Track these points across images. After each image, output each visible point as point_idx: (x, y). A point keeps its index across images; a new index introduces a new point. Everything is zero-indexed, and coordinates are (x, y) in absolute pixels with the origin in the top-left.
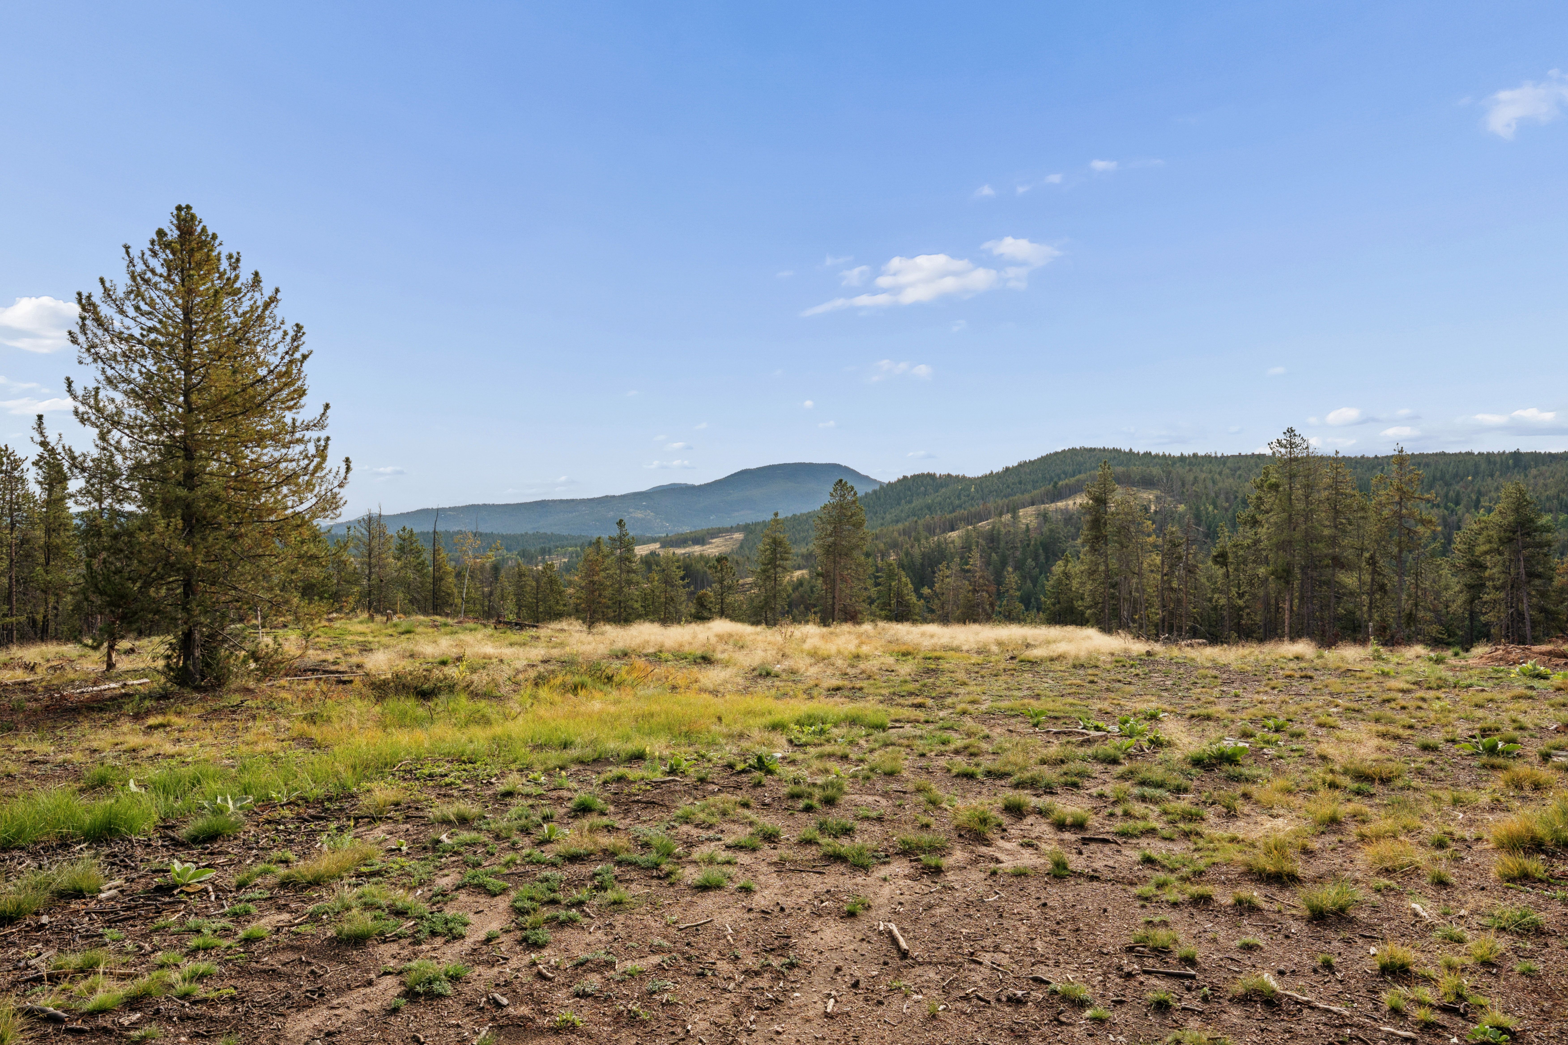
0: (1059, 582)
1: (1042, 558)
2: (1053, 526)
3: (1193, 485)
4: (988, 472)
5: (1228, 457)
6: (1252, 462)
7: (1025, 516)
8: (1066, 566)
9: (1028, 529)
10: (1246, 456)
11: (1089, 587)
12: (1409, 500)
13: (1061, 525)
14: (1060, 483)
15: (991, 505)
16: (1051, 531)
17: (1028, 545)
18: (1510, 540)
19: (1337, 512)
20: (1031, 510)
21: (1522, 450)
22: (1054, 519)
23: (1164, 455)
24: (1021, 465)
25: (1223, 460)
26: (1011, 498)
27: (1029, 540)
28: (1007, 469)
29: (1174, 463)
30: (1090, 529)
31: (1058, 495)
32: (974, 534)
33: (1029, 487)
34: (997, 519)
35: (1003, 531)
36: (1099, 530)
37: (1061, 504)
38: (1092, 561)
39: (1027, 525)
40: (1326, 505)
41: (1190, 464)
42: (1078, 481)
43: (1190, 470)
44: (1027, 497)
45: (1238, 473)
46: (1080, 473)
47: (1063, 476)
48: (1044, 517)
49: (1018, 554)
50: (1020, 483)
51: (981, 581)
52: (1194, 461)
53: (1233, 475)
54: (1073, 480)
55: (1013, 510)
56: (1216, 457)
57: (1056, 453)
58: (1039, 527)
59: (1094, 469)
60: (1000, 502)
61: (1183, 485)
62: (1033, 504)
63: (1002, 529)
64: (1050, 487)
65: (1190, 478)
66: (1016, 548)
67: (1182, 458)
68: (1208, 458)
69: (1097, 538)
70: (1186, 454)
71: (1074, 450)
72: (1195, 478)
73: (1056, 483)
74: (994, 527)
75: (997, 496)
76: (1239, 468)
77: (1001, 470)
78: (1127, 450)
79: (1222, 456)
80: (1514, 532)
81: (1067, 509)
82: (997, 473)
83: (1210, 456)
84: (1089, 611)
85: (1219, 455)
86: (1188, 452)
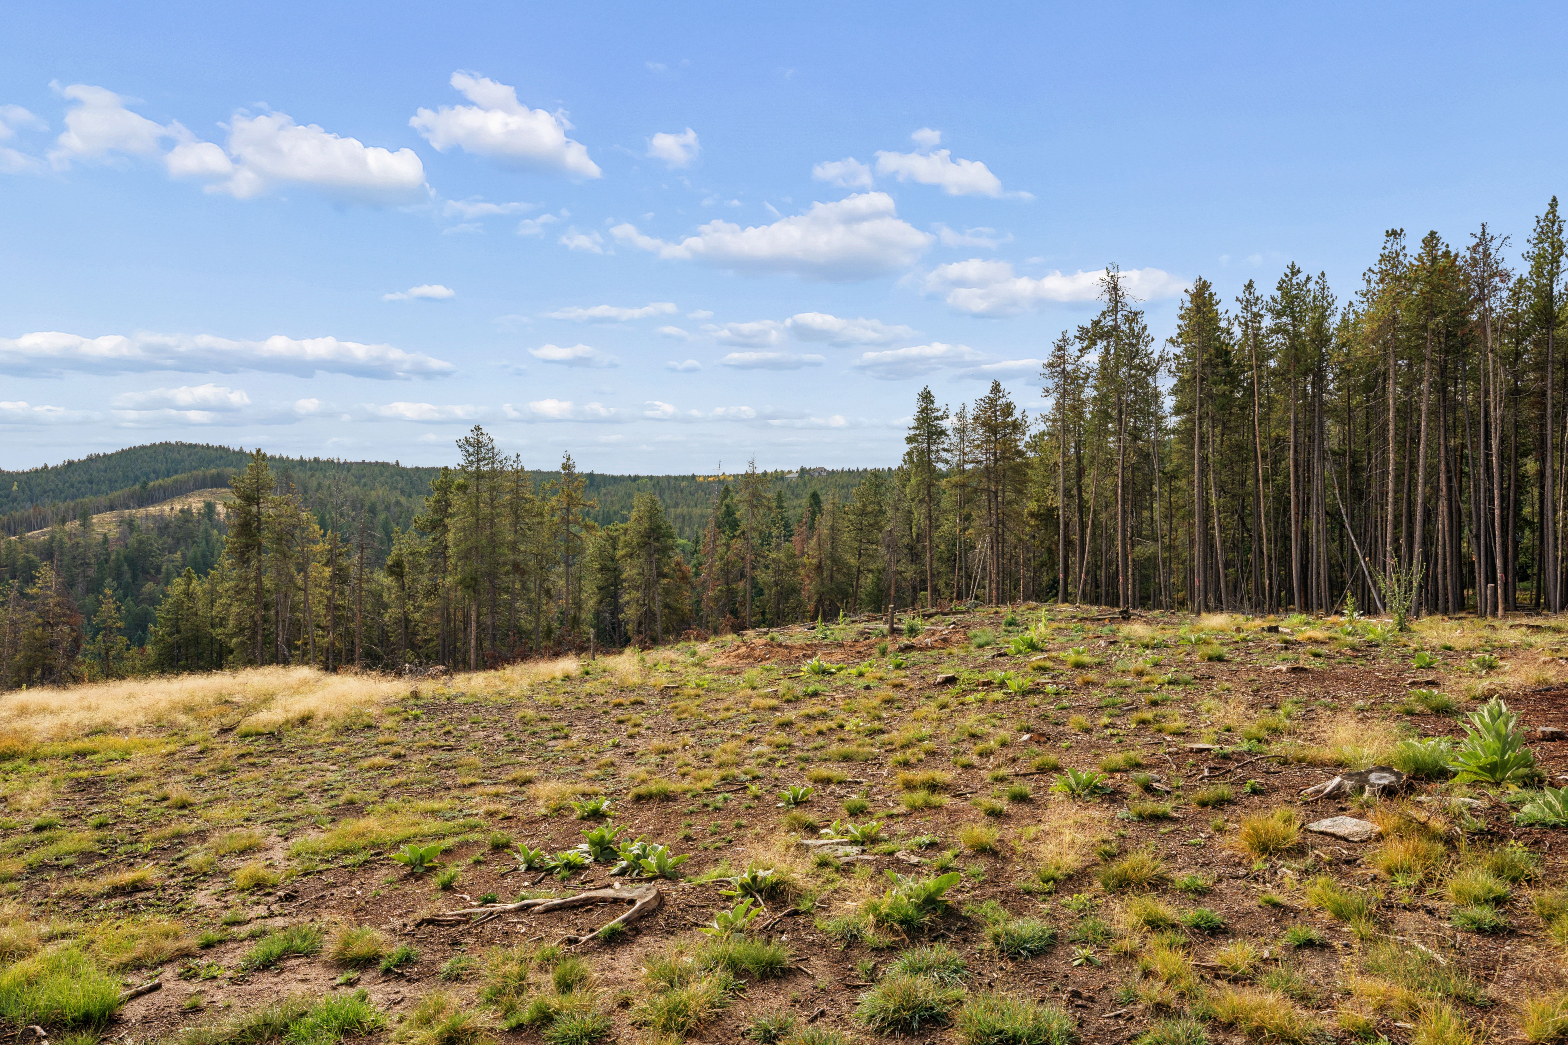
0: (179, 605)
1: (128, 577)
2: (143, 537)
3: (317, 491)
4: (40, 466)
5: (351, 464)
6: (376, 469)
7: (101, 524)
8: (189, 584)
9: (106, 540)
10: (370, 464)
11: (235, 609)
12: (575, 506)
13: (154, 535)
14: (151, 484)
15: (48, 509)
16: (140, 542)
17: (107, 561)
18: (646, 544)
19: (517, 517)
20: (109, 516)
21: (596, 472)
22: (144, 527)
23: (281, 458)
24: (90, 459)
25: (347, 467)
26: (79, 500)
27: (108, 554)
28: (70, 463)
29: (294, 467)
30: (239, 535)
31: (147, 498)
32: (20, 547)
33: (104, 487)
34: (57, 528)
35: (68, 543)
36: (252, 536)
37: (153, 510)
38: (240, 577)
39: (105, 535)
40: (508, 510)
41: (311, 469)
42: (175, 482)
43: (313, 475)
44: (103, 499)
45: (363, 480)
46: (176, 472)
47: (152, 475)
48: (131, 525)
49: (91, 572)
50: (91, 482)
51: (57, 609)
52: (316, 465)
53: (358, 483)
54: (169, 481)
55: (84, 517)
56: (339, 463)
57: (143, 448)
58: (122, 538)
59: (195, 468)
60: (62, 506)
61: (306, 492)
62: (112, 508)
63: (66, 540)
64: (137, 487)
65: (314, 483)
66: (89, 565)
67: (302, 462)
68: (330, 463)
69: (247, 547)
70: (306, 457)
71: (167, 444)
72: (319, 484)
73: (145, 484)
74: (52, 538)
75: (55, 497)
76: (364, 476)
77: (60, 463)
78: (237, 449)
79: (345, 463)
80: (649, 538)
81: (161, 517)
82: (55, 468)
83: (332, 462)
84: (235, 640)
85: (342, 461)
86: (308, 456)
